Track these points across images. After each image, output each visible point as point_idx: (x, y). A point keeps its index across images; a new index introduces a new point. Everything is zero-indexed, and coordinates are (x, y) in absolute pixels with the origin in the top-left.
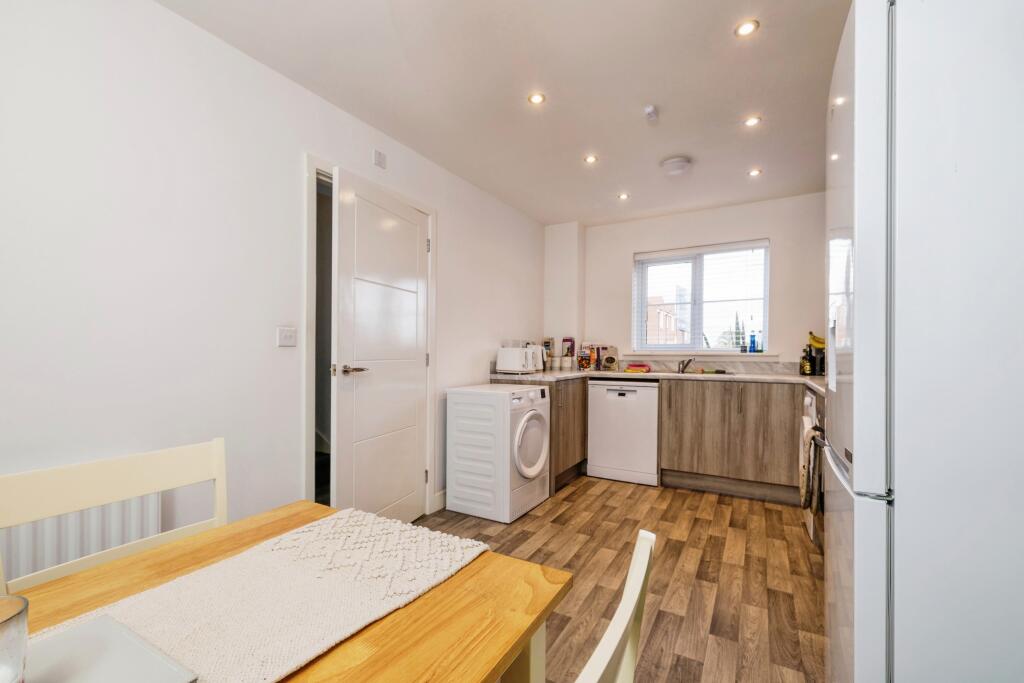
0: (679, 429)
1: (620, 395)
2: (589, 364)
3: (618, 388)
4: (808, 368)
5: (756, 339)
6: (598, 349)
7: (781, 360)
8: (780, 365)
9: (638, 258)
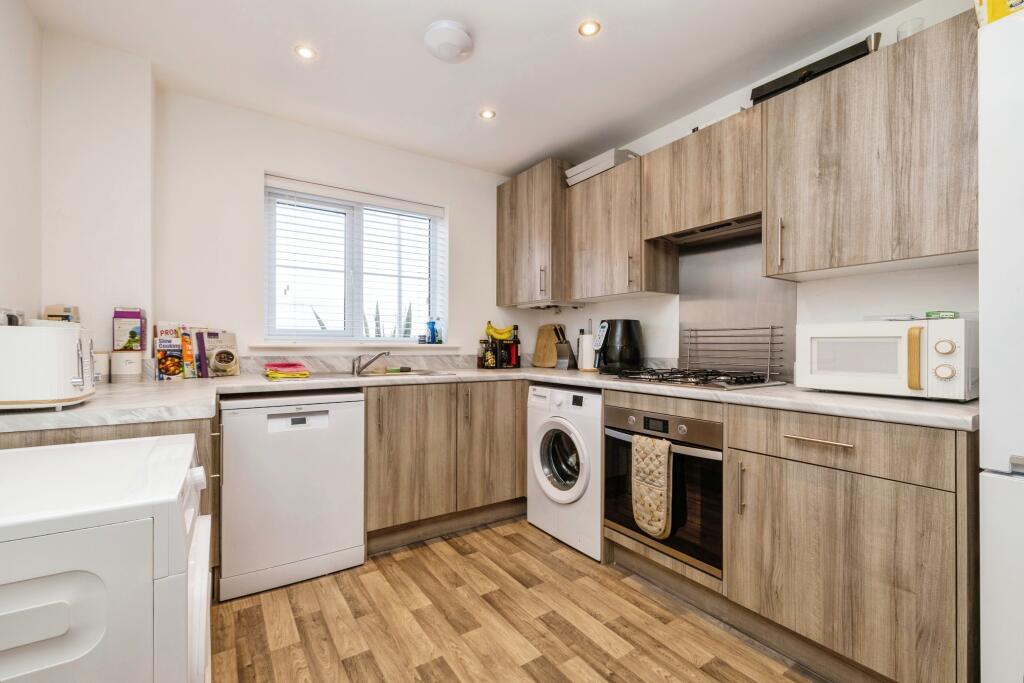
0: (393, 464)
1: (294, 422)
2: (179, 365)
3: (293, 410)
4: (490, 358)
5: (437, 327)
6: (200, 336)
7: (460, 353)
8: (460, 359)
9: (273, 182)
